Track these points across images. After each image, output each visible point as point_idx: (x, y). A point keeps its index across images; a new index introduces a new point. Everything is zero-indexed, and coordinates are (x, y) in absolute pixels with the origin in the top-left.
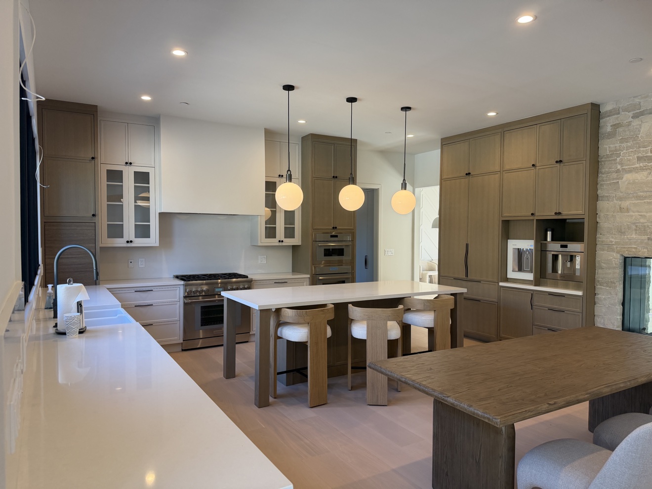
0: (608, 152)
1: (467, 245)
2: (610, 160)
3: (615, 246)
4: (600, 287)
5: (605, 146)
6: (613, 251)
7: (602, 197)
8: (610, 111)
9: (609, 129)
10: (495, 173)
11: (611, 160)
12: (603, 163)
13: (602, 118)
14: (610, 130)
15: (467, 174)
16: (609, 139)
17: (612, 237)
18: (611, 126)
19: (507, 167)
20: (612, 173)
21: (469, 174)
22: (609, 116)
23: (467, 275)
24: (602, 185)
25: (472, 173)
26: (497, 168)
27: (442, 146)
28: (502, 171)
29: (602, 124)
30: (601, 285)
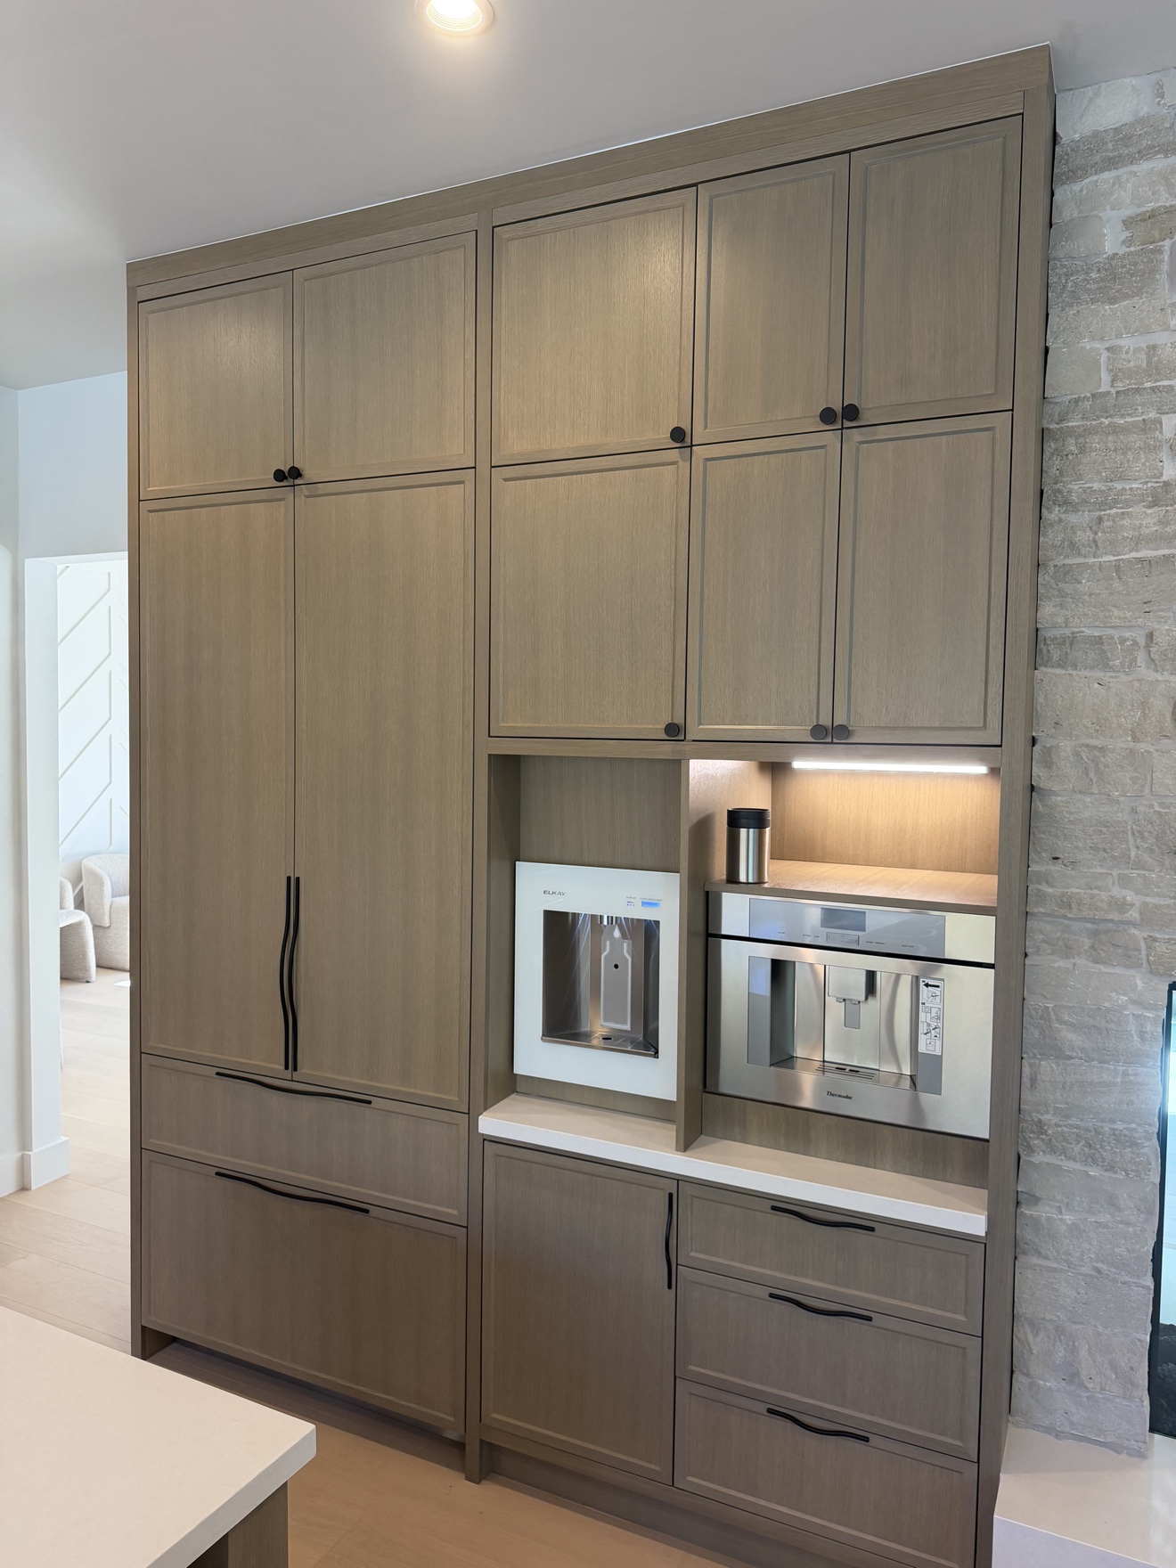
0: (1105, 377)
1: (293, 888)
2: (1115, 430)
3: (1139, 934)
4: (1050, 1159)
5: (1087, 344)
6: (1129, 958)
7: (1062, 641)
8: (1123, 135)
9: (1112, 240)
10: (444, 474)
11: (1125, 429)
12: (1071, 445)
13: (1074, 175)
14: (1123, 250)
15: (279, 475)
16: (1113, 301)
17: (1124, 881)
18: (1128, 223)
19: (515, 444)
20: (1127, 504)
21: (295, 473)
22: (1112, 163)
23: (291, 1061)
24: (1065, 572)
25: (309, 474)
26: (457, 449)
27: (136, 304)
28: (483, 468)
29: (1067, 208)
30: (1053, 1151)
